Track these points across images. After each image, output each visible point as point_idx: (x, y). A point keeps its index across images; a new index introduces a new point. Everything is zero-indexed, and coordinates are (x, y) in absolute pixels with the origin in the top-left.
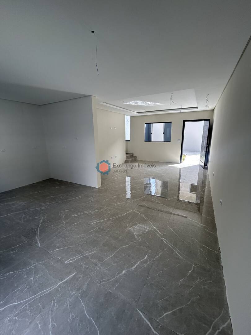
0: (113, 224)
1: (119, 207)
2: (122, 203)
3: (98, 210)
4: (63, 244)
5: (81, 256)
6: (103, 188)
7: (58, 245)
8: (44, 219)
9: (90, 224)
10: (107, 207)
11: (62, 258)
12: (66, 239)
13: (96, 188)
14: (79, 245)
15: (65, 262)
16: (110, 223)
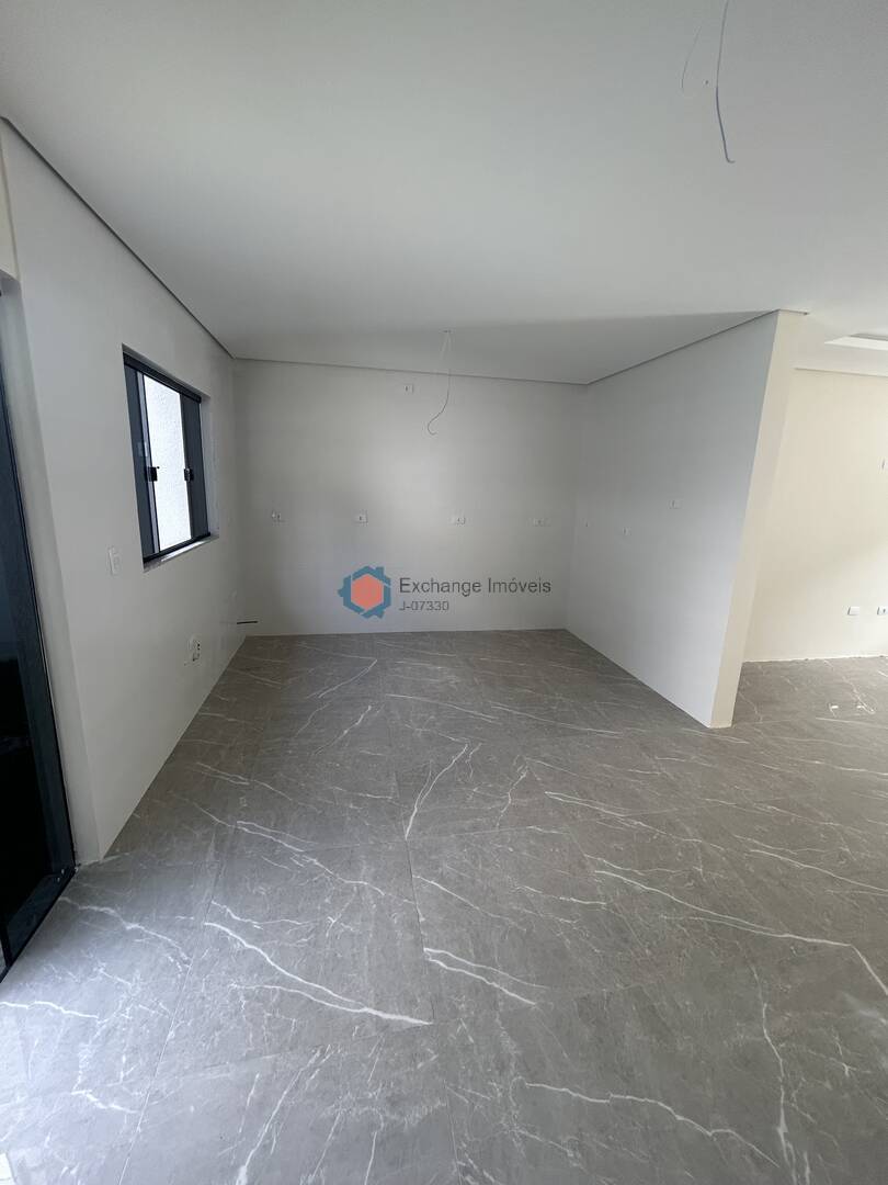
0: (685, 937)
1: (769, 874)
2: (797, 864)
3: (652, 824)
4: (461, 877)
5: (479, 971)
6: (734, 740)
7: (446, 867)
8: (466, 756)
9: (584, 867)
10: (705, 838)
11: (426, 926)
12: (477, 866)
13: (702, 727)
14: (500, 922)
15: (425, 949)
16: (674, 926)
